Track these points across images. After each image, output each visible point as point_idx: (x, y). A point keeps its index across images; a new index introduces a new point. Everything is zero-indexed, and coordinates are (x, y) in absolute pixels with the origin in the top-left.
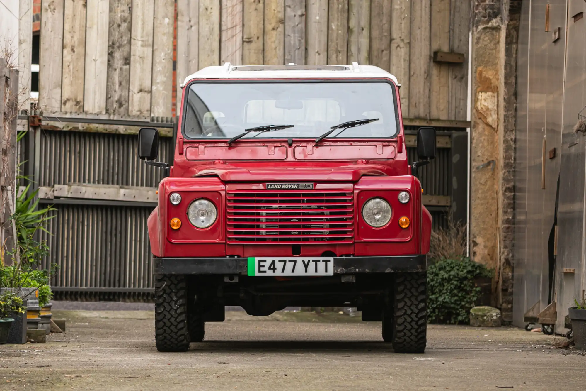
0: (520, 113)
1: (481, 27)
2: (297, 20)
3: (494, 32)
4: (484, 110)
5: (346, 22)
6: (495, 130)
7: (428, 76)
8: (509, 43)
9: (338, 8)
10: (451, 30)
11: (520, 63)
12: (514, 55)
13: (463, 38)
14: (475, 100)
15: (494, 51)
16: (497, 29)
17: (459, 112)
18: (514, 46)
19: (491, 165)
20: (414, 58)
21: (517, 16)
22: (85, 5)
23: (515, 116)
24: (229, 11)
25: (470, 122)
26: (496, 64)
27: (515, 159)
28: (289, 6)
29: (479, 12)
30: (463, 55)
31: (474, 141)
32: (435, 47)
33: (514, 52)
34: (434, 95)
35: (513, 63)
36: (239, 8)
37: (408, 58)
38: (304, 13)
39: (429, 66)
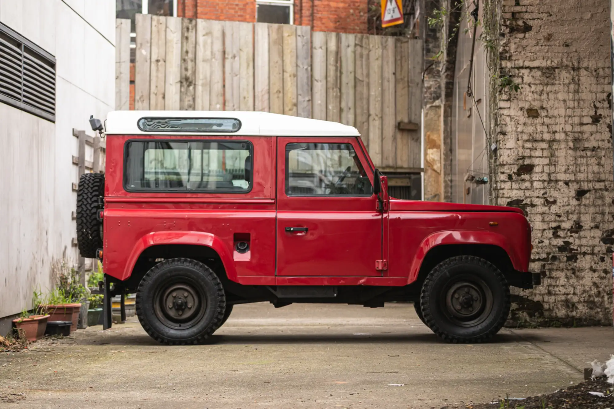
0: (453, 163)
1: (428, 106)
2: (305, 104)
3: (437, 109)
4: (432, 160)
5: (338, 104)
6: (439, 174)
7: (395, 139)
8: (446, 117)
9: (333, 95)
10: (409, 108)
11: (453, 129)
12: (449, 125)
13: (418, 113)
14: (426, 154)
15: (437, 122)
16: (439, 107)
17: (416, 162)
18: (449, 118)
19: (437, 197)
20: (385, 127)
21: (450, 98)
22: (164, 97)
23: (451, 165)
24: (260, 98)
25: (423, 169)
26: (439, 130)
27: (451, 193)
28: (300, 95)
29: (427, 96)
30: (417, 124)
31: (426, 181)
32: (399, 119)
33: (449, 122)
34: (399, 152)
35: (449, 130)
36: (266, 96)
37: (380, 127)
38: (310, 99)
39: (395, 133)
